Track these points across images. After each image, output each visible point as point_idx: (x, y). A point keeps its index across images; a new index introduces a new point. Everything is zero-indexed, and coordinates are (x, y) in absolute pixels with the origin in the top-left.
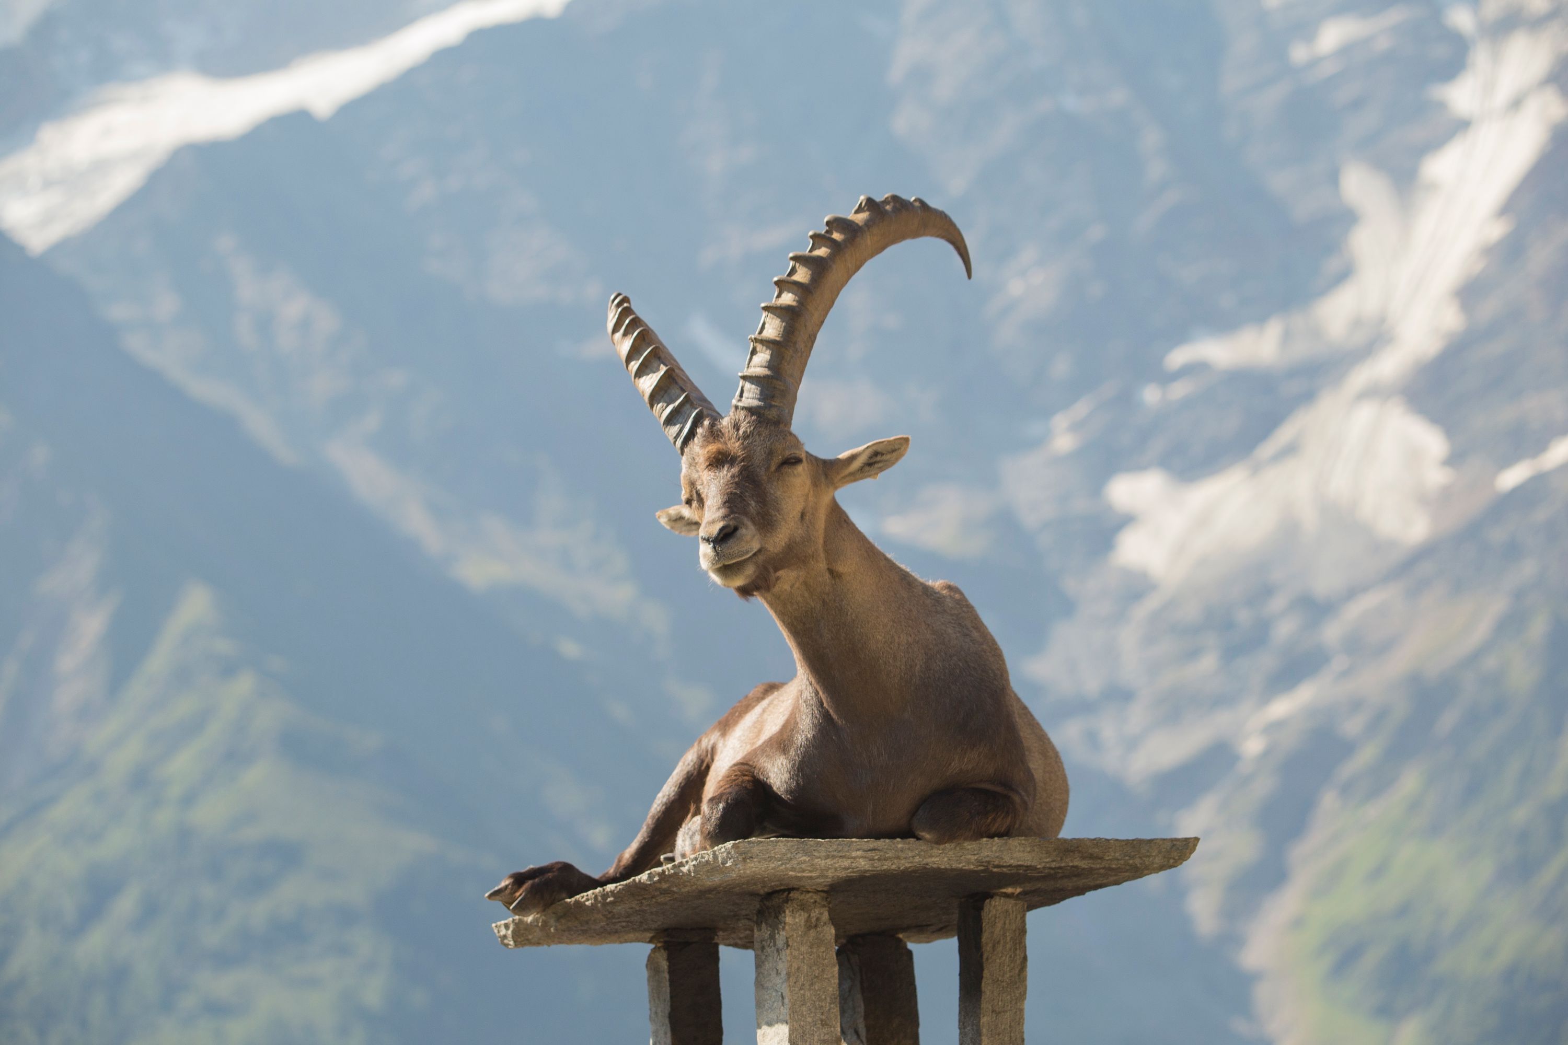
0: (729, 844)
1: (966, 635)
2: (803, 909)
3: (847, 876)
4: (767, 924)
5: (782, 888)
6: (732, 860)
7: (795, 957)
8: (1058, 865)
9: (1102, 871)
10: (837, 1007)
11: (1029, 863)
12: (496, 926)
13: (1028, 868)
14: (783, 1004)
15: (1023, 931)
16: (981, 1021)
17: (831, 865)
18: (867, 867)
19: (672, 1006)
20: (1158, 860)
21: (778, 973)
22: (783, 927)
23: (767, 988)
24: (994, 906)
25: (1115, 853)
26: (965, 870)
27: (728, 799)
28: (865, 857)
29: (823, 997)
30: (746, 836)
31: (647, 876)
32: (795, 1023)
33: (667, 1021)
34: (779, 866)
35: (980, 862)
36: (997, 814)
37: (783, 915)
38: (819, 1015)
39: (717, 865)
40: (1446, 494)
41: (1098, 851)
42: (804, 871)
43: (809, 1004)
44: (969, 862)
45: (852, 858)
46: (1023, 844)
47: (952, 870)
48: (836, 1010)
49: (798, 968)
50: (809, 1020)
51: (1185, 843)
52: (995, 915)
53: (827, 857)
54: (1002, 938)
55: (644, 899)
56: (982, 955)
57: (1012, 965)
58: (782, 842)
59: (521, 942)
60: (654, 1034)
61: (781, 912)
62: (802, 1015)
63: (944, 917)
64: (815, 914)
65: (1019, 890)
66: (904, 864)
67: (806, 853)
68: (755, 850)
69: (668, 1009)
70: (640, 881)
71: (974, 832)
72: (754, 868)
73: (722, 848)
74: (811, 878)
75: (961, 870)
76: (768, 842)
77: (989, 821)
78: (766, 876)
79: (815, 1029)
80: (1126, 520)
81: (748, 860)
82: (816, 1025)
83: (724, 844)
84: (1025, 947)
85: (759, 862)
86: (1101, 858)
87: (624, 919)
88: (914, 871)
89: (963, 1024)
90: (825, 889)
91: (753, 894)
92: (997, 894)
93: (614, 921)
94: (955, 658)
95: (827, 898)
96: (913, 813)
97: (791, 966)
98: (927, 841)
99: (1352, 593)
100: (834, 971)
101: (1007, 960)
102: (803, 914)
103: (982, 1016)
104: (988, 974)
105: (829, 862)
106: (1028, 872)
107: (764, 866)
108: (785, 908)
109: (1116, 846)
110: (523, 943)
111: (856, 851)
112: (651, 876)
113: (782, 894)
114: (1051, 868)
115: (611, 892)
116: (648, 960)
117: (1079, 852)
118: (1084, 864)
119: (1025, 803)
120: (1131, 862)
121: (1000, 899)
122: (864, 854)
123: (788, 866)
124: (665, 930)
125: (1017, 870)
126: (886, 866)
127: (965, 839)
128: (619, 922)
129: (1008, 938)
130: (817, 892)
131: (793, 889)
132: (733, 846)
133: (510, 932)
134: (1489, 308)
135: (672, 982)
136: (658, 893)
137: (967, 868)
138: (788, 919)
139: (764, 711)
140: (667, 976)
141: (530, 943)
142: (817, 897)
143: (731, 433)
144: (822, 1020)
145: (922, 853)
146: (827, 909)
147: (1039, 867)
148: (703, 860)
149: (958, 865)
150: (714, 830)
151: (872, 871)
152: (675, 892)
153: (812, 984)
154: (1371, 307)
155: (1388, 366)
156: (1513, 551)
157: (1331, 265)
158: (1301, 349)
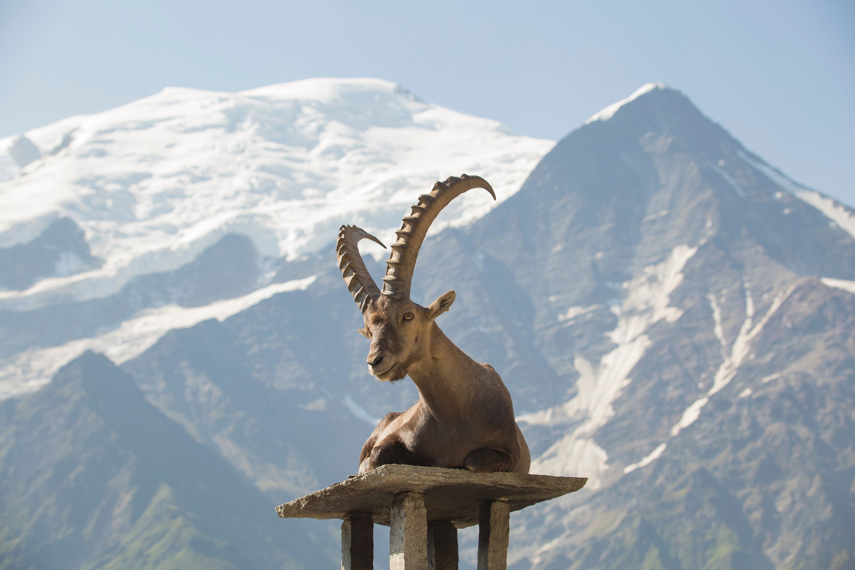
1: (494, 384)
2: (413, 500)
3: (434, 485)
4: (397, 507)
5: (404, 490)
6: (384, 474)
7: (409, 521)
8: (526, 486)
9: (545, 490)
10: (426, 544)
11: (514, 484)
12: (276, 508)
13: (513, 486)
14: (402, 542)
15: (507, 522)
16: (488, 555)
17: (427, 479)
18: (443, 481)
19: (352, 545)
20: (570, 487)
21: (401, 528)
22: (404, 508)
23: (396, 535)
24: (496, 505)
25: (551, 482)
26: (486, 485)
27: (383, 448)
28: (443, 476)
29: (420, 540)
30: (391, 463)
31: (345, 482)
32: (407, 550)
33: (349, 552)
34: (405, 477)
35: (493, 482)
36: (503, 462)
37: (404, 502)
38: (418, 548)
39: (377, 476)
40: (606, 474)
41: (544, 481)
42: (415, 481)
43: (414, 542)
44: (488, 482)
45: (437, 476)
46: (512, 475)
47: (480, 485)
48: (425, 546)
49: (410, 526)
50: (413, 549)
51: (581, 480)
52: (496, 509)
53: (426, 475)
54: (499, 520)
55: (343, 494)
56: (490, 526)
57: (503, 532)
58: (407, 466)
59: (287, 515)
60: (343, 558)
61: (404, 501)
62: (411, 547)
63: (472, 513)
64: (418, 503)
65: (507, 499)
66: (459, 481)
67: (417, 472)
68: (395, 469)
70: (342, 485)
71: (492, 469)
72: (394, 478)
73: (380, 468)
74: (418, 485)
75: (484, 485)
76: (400, 466)
77: (499, 465)
78: (398, 482)
79: (416, 553)
81: (391, 474)
82: (416, 552)
83: (381, 466)
84: (509, 524)
85: (396, 475)
86: (545, 484)
87: (333, 504)
88: (464, 484)
89: (480, 557)
90: (423, 492)
91: (391, 493)
92: (497, 500)
93: (329, 505)
94: (489, 392)
95: (424, 496)
96: (466, 458)
97: (407, 525)
98: (471, 471)
100: (425, 529)
101: (501, 529)
102: (413, 502)
103: (489, 553)
104: (492, 535)
105: (427, 477)
106: (513, 489)
107: (398, 477)
108: (405, 499)
109: (552, 479)
110: (288, 515)
111: (439, 473)
113: (404, 493)
114: (523, 488)
115: (328, 490)
116: (342, 525)
117: (536, 481)
118: (537, 486)
119: (515, 458)
120: (558, 487)
121: (499, 503)
122: (442, 475)
123: (409, 477)
124: (350, 512)
125: (508, 487)
126: (452, 481)
127: (488, 472)
128: (331, 505)
129: (502, 520)
130: (419, 492)
131: (409, 491)
132: (385, 467)
133: (282, 510)
134: (623, 409)
135: (352, 535)
136: (350, 491)
137: (487, 484)
138: (407, 504)
140: (350, 532)
141: (291, 515)
142: (420, 496)
143: (381, 307)
144: (419, 550)
145: (468, 476)
146: (424, 501)
147: (518, 486)
148: (371, 474)
149: (483, 483)
150: (376, 460)
151: (445, 483)
152: (357, 490)
153: (415, 534)
154: (583, 406)
155: (588, 427)
156: (628, 495)
157: (570, 391)
158: (558, 420)
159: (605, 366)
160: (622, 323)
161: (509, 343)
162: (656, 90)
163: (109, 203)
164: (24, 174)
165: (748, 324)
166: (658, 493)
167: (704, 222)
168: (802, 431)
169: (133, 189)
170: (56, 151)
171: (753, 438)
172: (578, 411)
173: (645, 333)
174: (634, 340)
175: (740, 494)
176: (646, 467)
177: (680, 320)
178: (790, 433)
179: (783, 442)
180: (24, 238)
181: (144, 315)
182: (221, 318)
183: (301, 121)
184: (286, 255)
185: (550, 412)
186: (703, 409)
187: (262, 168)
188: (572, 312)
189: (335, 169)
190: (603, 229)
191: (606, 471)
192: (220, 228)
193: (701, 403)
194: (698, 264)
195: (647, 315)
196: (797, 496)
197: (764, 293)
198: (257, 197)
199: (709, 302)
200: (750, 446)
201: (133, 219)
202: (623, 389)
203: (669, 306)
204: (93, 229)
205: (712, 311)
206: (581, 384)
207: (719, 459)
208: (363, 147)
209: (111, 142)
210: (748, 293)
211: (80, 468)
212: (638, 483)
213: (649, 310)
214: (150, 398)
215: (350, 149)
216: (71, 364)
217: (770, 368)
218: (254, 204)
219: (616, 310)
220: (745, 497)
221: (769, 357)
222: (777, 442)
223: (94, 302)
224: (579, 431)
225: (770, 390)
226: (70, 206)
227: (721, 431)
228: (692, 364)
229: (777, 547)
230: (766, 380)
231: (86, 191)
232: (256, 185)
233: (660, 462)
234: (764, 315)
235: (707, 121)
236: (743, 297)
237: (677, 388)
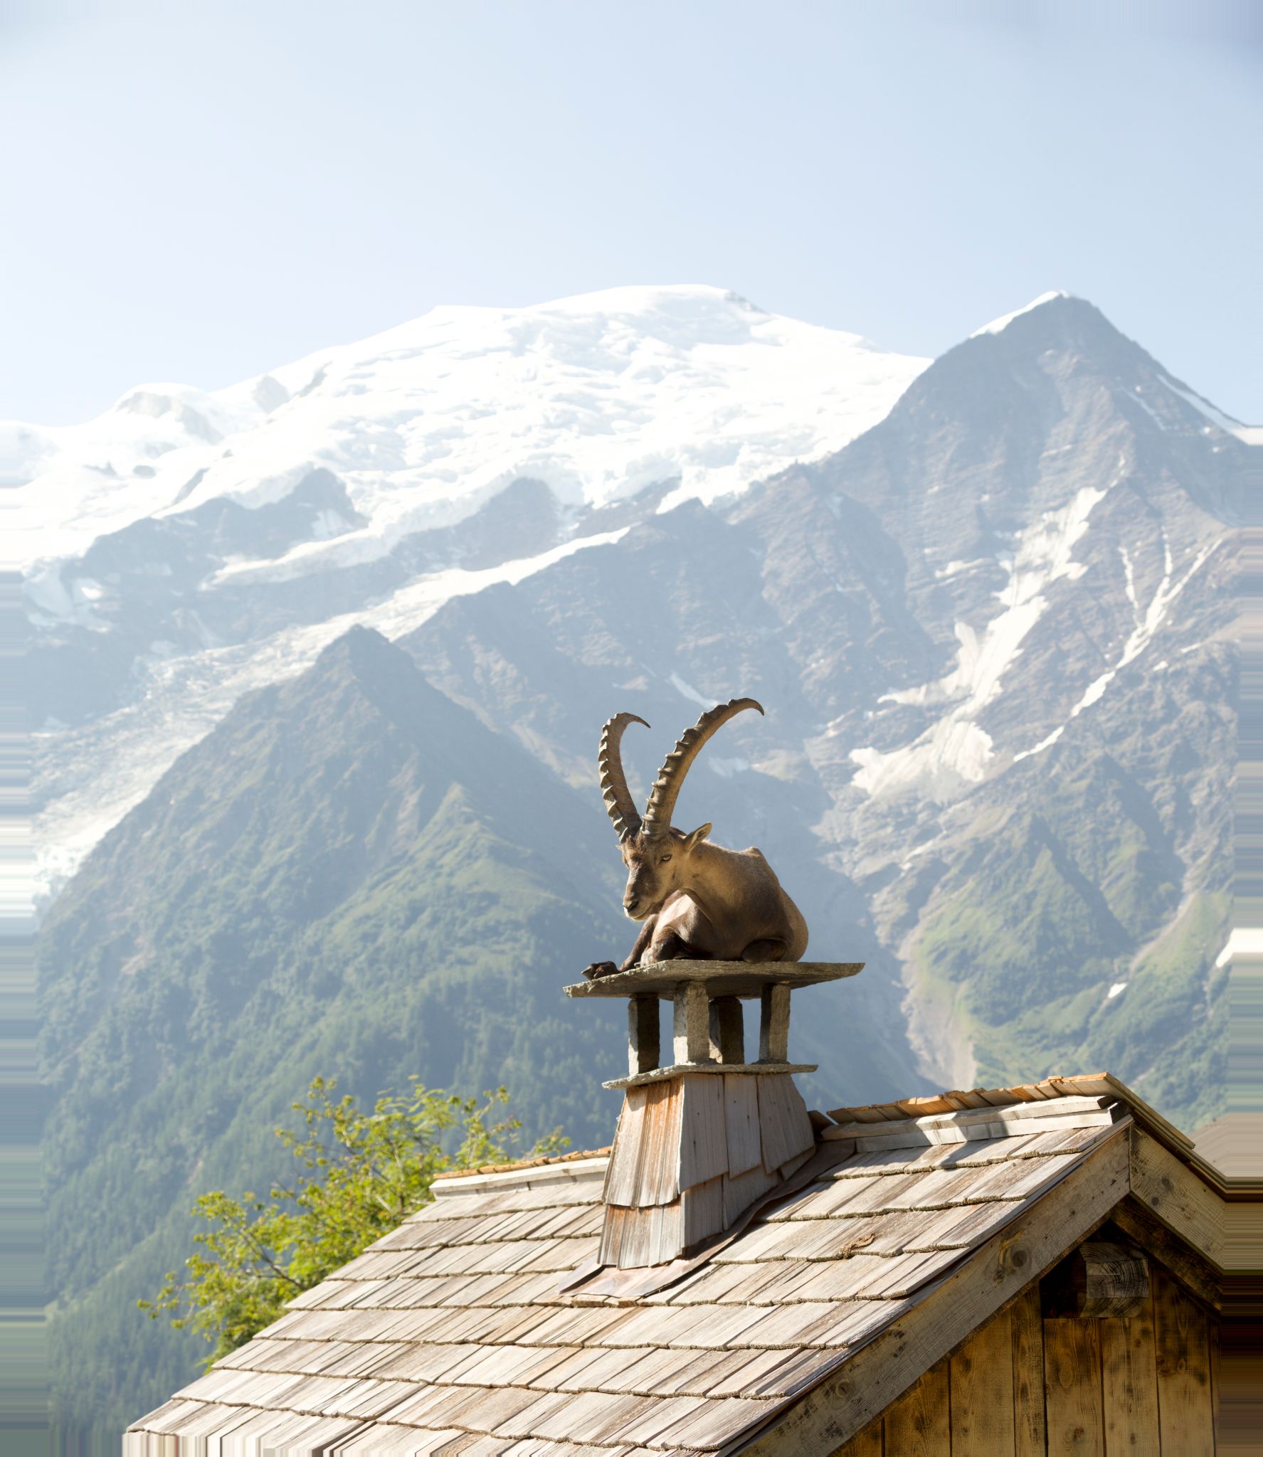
0: (664, 962)
2: (695, 989)
3: (714, 976)
4: (679, 994)
5: (687, 979)
6: (665, 968)
7: (691, 1009)
8: (804, 973)
10: (709, 1030)
11: (790, 972)
12: (565, 989)
13: (792, 974)
14: (685, 1028)
15: (789, 999)
16: (770, 1037)
17: (708, 971)
18: (723, 973)
19: (638, 1025)
20: (847, 972)
21: (684, 1013)
22: (686, 995)
23: (679, 1021)
24: (778, 989)
25: (829, 969)
27: (663, 942)
28: (722, 968)
29: (702, 1026)
30: (671, 958)
32: (690, 1036)
33: (636, 1031)
34: (685, 971)
35: (772, 971)
36: (778, 950)
39: (659, 969)
40: (992, 763)
41: (822, 968)
42: (696, 973)
43: (697, 1027)
44: (767, 971)
45: (717, 969)
47: (760, 974)
49: (693, 1013)
50: (696, 1034)
52: (778, 992)
53: (706, 968)
54: (780, 1001)
55: (627, 981)
56: (771, 1009)
57: (784, 1014)
60: (630, 1036)
62: (693, 1031)
63: (756, 991)
64: (700, 990)
65: (787, 982)
66: (739, 972)
67: (697, 966)
68: (675, 965)
69: (636, 1026)
71: (768, 958)
72: (674, 972)
74: (699, 975)
75: (764, 974)
77: (775, 954)
78: (680, 974)
79: (699, 1038)
80: (858, 768)
81: (672, 968)
84: (790, 1006)
86: (823, 971)
87: (620, 988)
88: (743, 975)
90: (705, 981)
91: (674, 981)
92: (779, 984)
93: (615, 989)
95: (706, 984)
96: (744, 951)
97: (690, 1012)
99: (950, 805)
100: (707, 1015)
101: (782, 1012)
104: (773, 1017)
106: (790, 975)
107: (679, 970)
108: (688, 988)
109: (829, 966)
112: (630, 973)
113: (687, 982)
114: (801, 974)
116: (629, 1006)
117: (814, 968)
118: (816, 973)
119: (789, 944)
120: (836, 972)
123: (689, 971)
124: (637, 994)
125: (785, 974)
126: (731, 972)
128: (618, 989)
129: (783, 1001)
130: (701, 981)
131: (691, 980)
133: (570, 991)
134: (1014, 685)
135: (639, 1015)
136: (633, 979)
138: (689, 993)
139: (678, 905)
140: (637, 1013)
141: (579, 996)
142: (701, 984)
143: (640, 845)
144: (702, 1034)
146: (706, 989)
147: (796, 974)
149: (762, 972)
150: (658, 955)
152: (640, 980)
153: (698, 1019)
154: (964, 683)
155: (971, 707)
156: (1018, 788)
157: (949, 663)
158: (934, 698)
159: (992, 633)
160: (1013, 581)
161: (874, 606)
162: (1059, 299)
163: (373, 448)
164: (270, 421)
165: (1165, 583)
166: (1053, 785)
167: (1116, 459)
168: (1224, 711)
169: (401, 430)
170: (307, 390)
171: (1167, 719)
172: (958, 688)
173: (1041, 593)
174: (1028, 601)
175: (1150, 785)
176: (1040, 754)
177: (1084, 576)
178: (1210, 713)
179: (1201, 724)
180: (276, 496)
181: (421, 581)
182: (514, 581)
183: (607, 339)
184: (592, 503)
185: (923, 688)
186: (1108, 685)
187: (559, 398)
188: (952, 568)
189: (652, 396)
190: (992, 466)
191: (991, 759)
192: (509, 472)
193: (1108, 677)
194: (1109, 509)
195: (1045, 572)
196: (1215, 788)
197: (1186, 547)
198: (552, 432)
199: (1121, 555)
200: (1164, 728)
201: (404, 466)
202: (1013, 661)
203: (1071, 561)
204: (354, 481)
205: (1124, 567)
206: (962, 655)
207: (1127, 745)
208: (687, 367)
209: (372, 375)
210: (1167, 546)
211: (355, 766)
212: (1030, 773)
213: (1047, 565)
214: (431, 680)
215: (670, 371)
216: (337, 642)
217: (1192, 636)
218: (550, 441)
219: (1006, 565)
220: (1156, 788)
221: (1189, 623)
222: (1195, 724)
223: (360, 568)
224: (959, 712)
225: (1189, 662)
226: (328, 455)
227: (1130, 711)
228: (1097, 631)
229: (1189, 846)
230: (1185, 650)
231: (345, 435)
232: (552, 420)
233: (1056, 749)
234: (1186, 572)
235: (1123, 338)
236: (1162, 551)
237: (1078, 660)
